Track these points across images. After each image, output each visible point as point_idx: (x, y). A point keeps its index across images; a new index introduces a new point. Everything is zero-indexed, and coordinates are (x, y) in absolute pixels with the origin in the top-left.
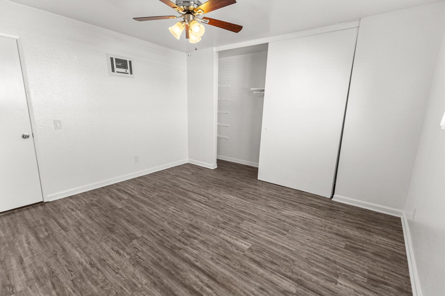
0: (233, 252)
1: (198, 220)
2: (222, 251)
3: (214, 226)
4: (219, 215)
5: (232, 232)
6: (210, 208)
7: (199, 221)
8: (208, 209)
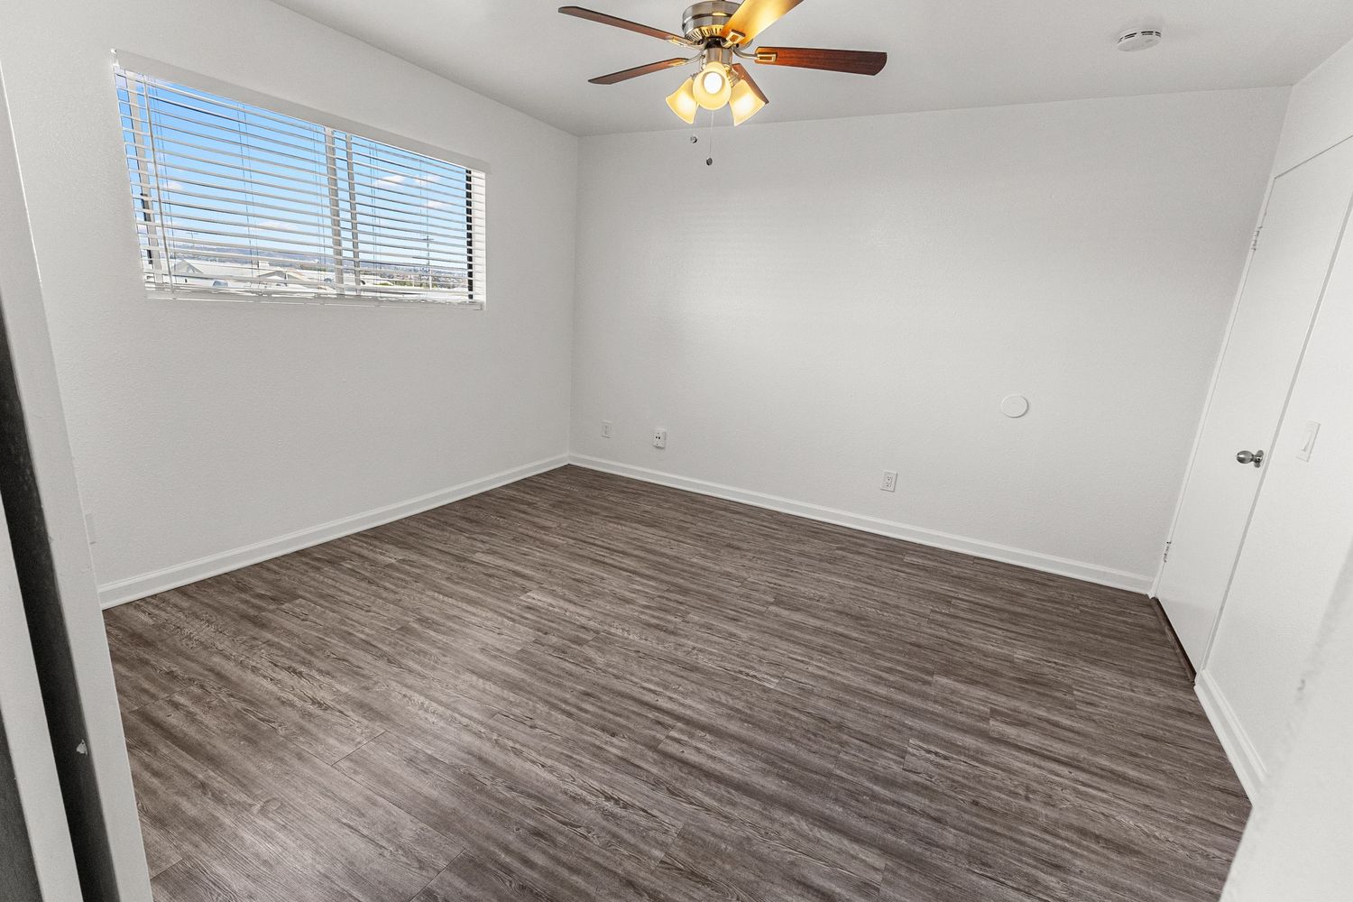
0: (563, 586)
1: (660, 648)
2: (586, 589)
3: (610, 634)
4: (597, 669)
5: (558, 620)
6: (636, 692)
7: (656, 646)
8: (644, 688)
